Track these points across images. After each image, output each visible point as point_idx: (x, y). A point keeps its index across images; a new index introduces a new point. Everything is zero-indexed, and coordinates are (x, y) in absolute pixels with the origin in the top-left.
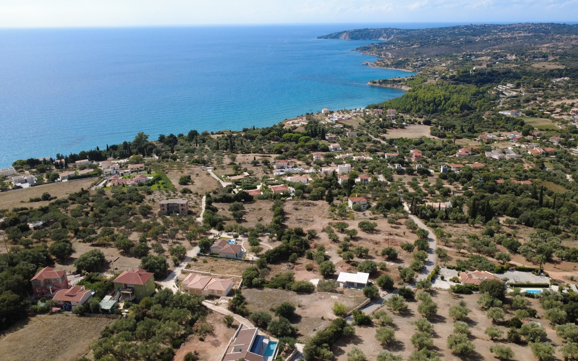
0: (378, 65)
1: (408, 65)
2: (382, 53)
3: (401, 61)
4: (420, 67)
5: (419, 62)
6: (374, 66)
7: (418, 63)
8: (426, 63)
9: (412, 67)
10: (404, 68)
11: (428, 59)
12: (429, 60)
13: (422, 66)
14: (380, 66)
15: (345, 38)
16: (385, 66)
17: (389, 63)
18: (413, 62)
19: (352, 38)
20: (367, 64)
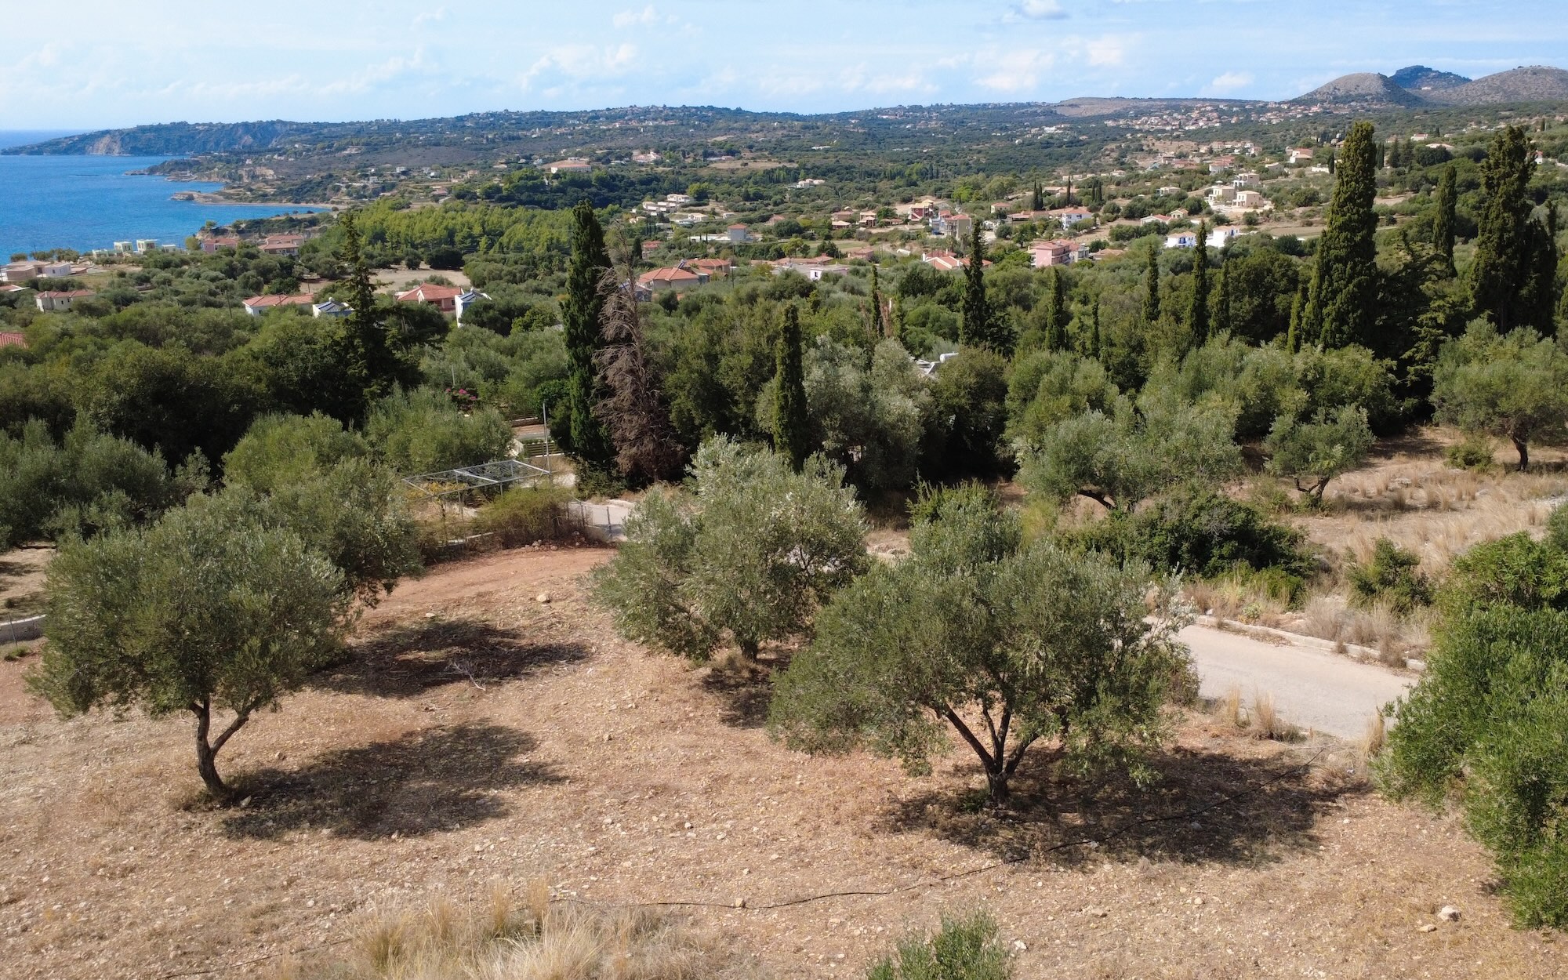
0: (228, 197)
1: (337, 190)
2: (243, 172)
3: (310, 181)
4: (376, 193)
5: (372, 179)
6: (214, 200)
7: (371, 183)
8: (394, 180)
9: (349, 194)
10: (324, 199)
11: (398, 170)
12: (404, 173)
13: (384, 189)
14: (241, 199)
15: (109, 150)
16: (255, 199)
17: (270, 190)
18: (351, 180)
19: (135, 151)
20: (190, 198)
